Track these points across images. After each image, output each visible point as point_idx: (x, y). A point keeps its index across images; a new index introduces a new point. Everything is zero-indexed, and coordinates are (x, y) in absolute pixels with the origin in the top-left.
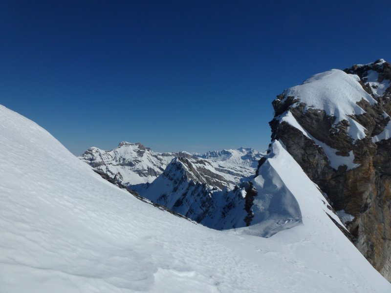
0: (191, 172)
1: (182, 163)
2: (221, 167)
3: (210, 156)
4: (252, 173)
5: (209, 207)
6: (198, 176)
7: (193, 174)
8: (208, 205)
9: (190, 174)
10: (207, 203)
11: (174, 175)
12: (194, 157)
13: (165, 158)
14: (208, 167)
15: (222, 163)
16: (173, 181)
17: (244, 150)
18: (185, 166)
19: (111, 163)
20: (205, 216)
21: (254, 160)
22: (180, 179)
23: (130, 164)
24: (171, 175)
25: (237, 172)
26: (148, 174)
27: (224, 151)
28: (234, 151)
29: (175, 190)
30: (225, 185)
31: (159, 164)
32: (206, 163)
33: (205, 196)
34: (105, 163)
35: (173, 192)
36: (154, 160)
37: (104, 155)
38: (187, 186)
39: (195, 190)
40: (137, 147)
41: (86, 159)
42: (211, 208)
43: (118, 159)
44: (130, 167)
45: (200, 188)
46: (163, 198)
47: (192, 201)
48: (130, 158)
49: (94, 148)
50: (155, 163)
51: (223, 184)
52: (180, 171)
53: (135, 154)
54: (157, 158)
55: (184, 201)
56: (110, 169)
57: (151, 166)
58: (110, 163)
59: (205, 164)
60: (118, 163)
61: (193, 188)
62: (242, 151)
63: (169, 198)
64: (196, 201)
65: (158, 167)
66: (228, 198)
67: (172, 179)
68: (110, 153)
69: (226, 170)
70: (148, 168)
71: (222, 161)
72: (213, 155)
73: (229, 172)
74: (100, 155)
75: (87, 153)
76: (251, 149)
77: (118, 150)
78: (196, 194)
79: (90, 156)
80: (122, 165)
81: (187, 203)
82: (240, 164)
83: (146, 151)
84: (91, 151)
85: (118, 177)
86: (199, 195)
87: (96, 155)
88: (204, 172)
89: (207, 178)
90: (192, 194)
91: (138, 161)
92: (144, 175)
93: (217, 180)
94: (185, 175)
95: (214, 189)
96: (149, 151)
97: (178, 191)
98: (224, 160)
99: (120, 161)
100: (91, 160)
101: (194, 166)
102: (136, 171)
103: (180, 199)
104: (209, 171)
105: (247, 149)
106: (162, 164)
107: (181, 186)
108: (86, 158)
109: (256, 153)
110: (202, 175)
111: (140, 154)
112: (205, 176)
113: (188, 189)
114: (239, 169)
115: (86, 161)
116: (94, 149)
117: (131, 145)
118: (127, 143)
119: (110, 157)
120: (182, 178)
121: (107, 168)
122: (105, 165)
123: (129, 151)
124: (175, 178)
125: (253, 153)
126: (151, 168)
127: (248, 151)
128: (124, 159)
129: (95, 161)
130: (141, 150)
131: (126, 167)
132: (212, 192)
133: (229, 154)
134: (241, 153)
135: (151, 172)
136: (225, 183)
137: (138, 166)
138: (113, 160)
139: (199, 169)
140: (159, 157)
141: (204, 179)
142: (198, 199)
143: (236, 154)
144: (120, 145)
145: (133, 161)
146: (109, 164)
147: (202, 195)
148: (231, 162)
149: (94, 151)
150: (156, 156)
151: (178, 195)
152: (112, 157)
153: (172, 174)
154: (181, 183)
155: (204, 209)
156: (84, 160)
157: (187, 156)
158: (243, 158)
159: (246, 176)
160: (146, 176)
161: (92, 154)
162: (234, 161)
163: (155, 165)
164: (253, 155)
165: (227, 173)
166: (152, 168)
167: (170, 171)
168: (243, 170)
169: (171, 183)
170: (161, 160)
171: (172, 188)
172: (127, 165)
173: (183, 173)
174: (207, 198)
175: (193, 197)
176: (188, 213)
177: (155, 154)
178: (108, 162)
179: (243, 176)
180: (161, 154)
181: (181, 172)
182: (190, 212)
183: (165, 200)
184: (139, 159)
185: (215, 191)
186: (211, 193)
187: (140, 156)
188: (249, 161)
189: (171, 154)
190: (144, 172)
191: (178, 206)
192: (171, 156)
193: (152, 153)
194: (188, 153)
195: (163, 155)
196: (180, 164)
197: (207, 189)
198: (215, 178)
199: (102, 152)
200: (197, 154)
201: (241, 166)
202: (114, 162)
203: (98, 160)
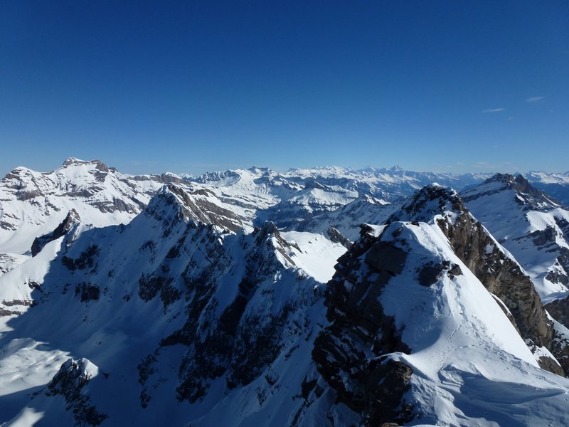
0: (187, 208)
1: (174, 194)
2: (225, 195)
3: (209, 180)
4: (269, 204)
5: (219, 257)
6: (197, 213)
7: (190, 210)
8: (218, 255)
9: (187, 211)
10: (215, 252)
11: (163, 212)
12: (186, 181)
13: (140, 183)
14: (211, 199)
15: (227, 190)
16: (163, 221)
17: (257, 170)
18: (179, 199)
19: (53, 193)
20: (214, 270)
21: (273, 186)
22: (173, 219)
23: (85, 194)
24: (158, 212)
25: (249, 203)
26: (114, 208)
27: (229, 171)
28: (243, 171)
29: (167, 234)
30: (237, 224)
31: (131, 193)
32: (209, 194)
33: (212, 242)
34: (43, 192)
35: (163, 237)
36: (124, 186)
37: (39, 179)
38: (184, 228)
39: (197, 234)
40: (93, 167)
41: (8, 187)
42: (221, 258)
43: (63, 186)
44: (84, 199)
45: (205, 231)
46: (148, 247)
47: (193, 249)
48: (85, 183)
49: (21, 168)
50: (125, 192)
51: (233, 223)
52: (172, 206)
53: (92, 178)
54: (128, 184)
55: (182, 250)
56: (51, 202)
57: (119, 196)
58: (50, 192)
59: (207, 195)
60: (64, 192)
61: (194, 231)
62: (255, 172)
63: (158, 247)
64: (199, 249)
65: (129, 197)
66: (246, 244)
67: (160, 219)
68: (50, 176)
69: (232, 200)
70: (114, 199)
71: (226, 186)
72: (213, 177)
73: (237, 203)
74: (33, 180)
75: (9, 177)
76: (267, 169)
77: (62, 171)
78: (199, 240)
79: (15, 181)
80: (70, 195)
81: (185, 253)
82: (252, 190)
83: (110, 173)
84: (17, 173)
85: (72, 217)
86: (203, 241)
87: (26, 180)
88: (206, 206)
89: (210, 215)
90: (193, 239)
91: (97, 188)
92: (109, 210)
93: (225, 217)
94: (181, 213)
95: (225, 232)
96: (113, 172)
97: (170, 236)
98: (229, 184)
99: (67, 189)
100: (19, 187)
101: (191, 198)
102: (95, 204)
103: (175, 246)
104: (213, 204)
105: (262, 169)
106: (136, 192)
107: (175, 229)
108: (9, 184)
109: (275, 174)
110: (203, 210)
111: (101, 177)
112: (208, 212)
113: (186, 233)
114: (251, 198)
115: (10, 190)
116: (23, 170)
117: (85, 163)
118: (78, 160)
119: (50, 182)
120: (177, 217)
121: (46, 201)
122: (43, 196)
123: (82, 173)
124: (166, 217)
125: (271, 175)
126: (118, 200)
127: (264, 172)
128: (74, 186)
129: (26, 190)
130: (101, 172)
131: (78, 198)
132: (223, 236)
133: (236, 176)
134: (254, 175)
135: (119, 205)
136: (237, 221)
137: (98, 197)
138: (56, 187)
139: (199, 202)
140: (130, 181)
141: (207, 217)
142: (203, 246)
143: (246, 177)
144: (66, 164)
145: (89, 188)
146: (50, 194)
147: (207, 241)
148: (240, 187)
149: (22, 174)
150: (125, 181)
151: (172, 242)
152: (54, 183)
153: (160, 210)
154: (174, 223)
155: (212, 260)
156: (5, 188)
157: (174, 179)
158: (257, 182)
159: (261, 208)
160: (112, 212)
161: (18, 179)
162: (244, 186)
163: (124, 194)
164: (271, 177)
165: (234, 204)
166: (121, 199)
167: (157, 206)
168: (258, 199)
169: (159, 224)
170: (133, 186)
171: (161, 231)
172: (80, 195)
173: (177, 210)
174: (215, 245)
175: (194, 244)
176: (188, 267)
177: (124, 177)
178: (47, 190)
179: (257, 208)
180: (133, 177)
181: (174, 208)
182: (192, 265)
183: (151, 249)
184: (99, 185)
185: (226, 235)
186: (221, 238)
187: (100, 180)
188: (264, 185)
189: (148, 176)
190: (108, 205)
191: (172, 257)
192: (148, 179)
193: (118, 175)
194: (175, 175)
195: (136, 179)
196: (172, 197)
197: (214, 232)
198: (222, 214)
199: (37, 175)
200: (188, 176)
201: (254, 194)
202: (58, 191)
203: (30, 188)
